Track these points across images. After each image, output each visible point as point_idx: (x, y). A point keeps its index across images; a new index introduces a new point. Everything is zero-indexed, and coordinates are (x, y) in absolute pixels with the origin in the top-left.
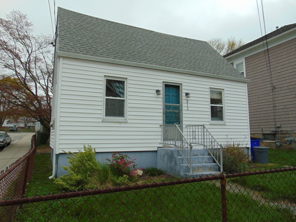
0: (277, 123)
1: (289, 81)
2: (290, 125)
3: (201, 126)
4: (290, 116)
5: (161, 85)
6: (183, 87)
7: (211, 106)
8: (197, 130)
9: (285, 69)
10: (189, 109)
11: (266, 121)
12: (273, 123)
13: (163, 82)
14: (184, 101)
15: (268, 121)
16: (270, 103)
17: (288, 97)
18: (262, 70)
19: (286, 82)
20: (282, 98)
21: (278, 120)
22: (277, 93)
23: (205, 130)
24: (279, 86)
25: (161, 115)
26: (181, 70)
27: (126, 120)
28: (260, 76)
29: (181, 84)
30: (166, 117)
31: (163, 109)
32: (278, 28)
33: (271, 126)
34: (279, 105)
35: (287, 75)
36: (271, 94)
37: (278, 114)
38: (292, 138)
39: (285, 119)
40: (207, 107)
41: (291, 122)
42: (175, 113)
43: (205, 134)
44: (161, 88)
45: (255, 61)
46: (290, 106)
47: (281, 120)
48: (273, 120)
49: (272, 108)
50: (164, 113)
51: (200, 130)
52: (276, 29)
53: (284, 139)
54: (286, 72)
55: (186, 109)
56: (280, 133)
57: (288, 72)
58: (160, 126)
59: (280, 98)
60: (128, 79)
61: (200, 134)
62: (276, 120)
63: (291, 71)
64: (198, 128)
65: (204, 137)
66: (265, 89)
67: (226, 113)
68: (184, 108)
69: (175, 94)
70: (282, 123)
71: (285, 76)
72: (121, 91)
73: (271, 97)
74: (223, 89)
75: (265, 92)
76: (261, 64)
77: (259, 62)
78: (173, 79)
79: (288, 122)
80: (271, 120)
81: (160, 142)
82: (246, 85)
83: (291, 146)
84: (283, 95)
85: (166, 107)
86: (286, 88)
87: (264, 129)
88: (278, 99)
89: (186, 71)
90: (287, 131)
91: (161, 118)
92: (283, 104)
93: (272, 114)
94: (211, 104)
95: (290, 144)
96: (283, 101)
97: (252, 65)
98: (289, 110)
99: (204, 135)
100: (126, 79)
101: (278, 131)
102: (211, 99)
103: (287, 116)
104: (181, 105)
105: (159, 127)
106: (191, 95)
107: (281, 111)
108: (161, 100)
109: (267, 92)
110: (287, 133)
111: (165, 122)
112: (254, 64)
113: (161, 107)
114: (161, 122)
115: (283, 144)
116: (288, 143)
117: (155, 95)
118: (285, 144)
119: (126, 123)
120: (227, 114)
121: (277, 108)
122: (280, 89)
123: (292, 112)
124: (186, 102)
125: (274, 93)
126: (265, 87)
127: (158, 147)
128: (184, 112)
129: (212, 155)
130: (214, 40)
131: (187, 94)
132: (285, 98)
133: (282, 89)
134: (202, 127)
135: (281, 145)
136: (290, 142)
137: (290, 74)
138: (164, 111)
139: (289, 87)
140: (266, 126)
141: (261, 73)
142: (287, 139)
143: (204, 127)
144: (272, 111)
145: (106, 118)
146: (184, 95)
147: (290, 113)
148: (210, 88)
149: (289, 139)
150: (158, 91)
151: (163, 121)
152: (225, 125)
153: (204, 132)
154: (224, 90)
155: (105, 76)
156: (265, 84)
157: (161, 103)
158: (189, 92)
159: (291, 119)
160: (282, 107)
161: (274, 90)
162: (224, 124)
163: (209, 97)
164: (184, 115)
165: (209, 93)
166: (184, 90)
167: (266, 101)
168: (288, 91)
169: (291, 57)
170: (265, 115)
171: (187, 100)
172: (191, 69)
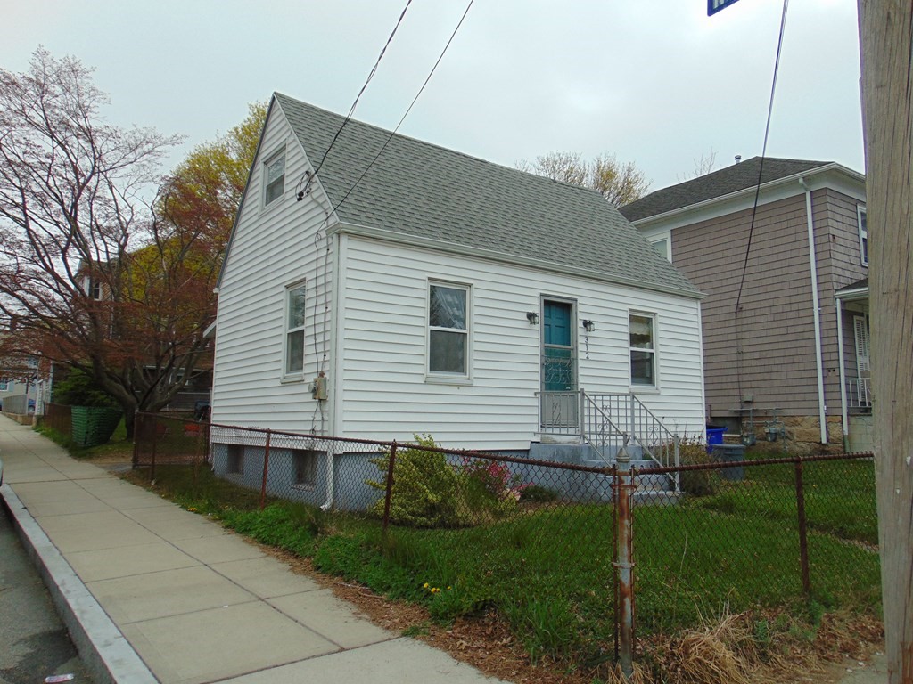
0: (745, 392)
1: (773, 295)
2: (773, 398)
3: (626, 395)
4: (774, 376)
5: (537, 302)
6: (580, 308)
7: (632, 351)
8: (614, 405)
9: (764, 267)
10: (591, 357)
11: (719, 386)
12: (736, 392)
13: (542, 295)
14: (581, 340)
15: (724, 386)
16: (729, 344)
17: (770, 332)
18: (713, 264)
19: (768, 296)
20: (758, 334)
21: (748, 385)
22: (745, 321)
23: (637, 406)
24: (751, 306)
25: (538, 369)
26: (574, 268)
27: (469, 379)
28: (707, 279)
29: (576, 300)
30: (546, 375)
31: (542, 356)
32: (740, 158)
33: (730, 400)
34: (751, 349)
35: (769, 281)
36: (733, 323)
37: (747, 370)
38: (778, 428)
39: (764, 384)
40: (624, 352)
41: (776, 390)
42: (563, 366)
43: (637, 413)
44: (537, 309)
45: (695, 240)
46: (775, 354)
47: (754, 384)
48: (736, 386)
49: (734, 357)
50: (542, 365)
51: (622, 405)
52: (735, 163)
53: (760, 430)
54: (767, 274)
55: (585, 356)
56: (751, 415)
57: (772, 273)
58: (535, 394)
59: (753, 335)
60: (474, 286)
61: (622, 413)
62: (743, 385)
63: (778, 272)
64: (618, 401)
65: (633, 420)
66: (719, 311)
67: (661, 368)
68: (581, 356)
69: (559, 322)
70: (757, 392)
71: (764, 282)
72: (457, 313)
73: (732, 330)
74: (655, 314)
75: (717, 318)
76: (709, 250)
77: (706, 244)
78: (561, 288)
79: (768, 391)
80: (730, 386)
81: (536, 431)
82: (698, 305)
83: (775, 445)
84: (760, 326)
85: (548, 353)
86: (767, 311)
87: (714, 407)
88: (747, 335)
89: (583, 270)
90: (767, 411)
91: (538, 377)
92: (758, 348)
93: (734, 372)
94: (631, 345)
95: (774, 440)
96: (760, 341)
97: (687, 249)
98: (772, 362)
99: (633, 417)
100: (470, 285)
101: (748, 411)
102: (631, 334)
103: (767, 376)
104: (575, 349)
105: (533, 396)
106: (596, 326)
107: (754, 363)
108: (537, 335)
109: (722, 318)
110: (766, 415)
111: (544, 385)
112: (694, 247)
113: (538, 352)
114: (537, 386)
115: (758, 442)
116: (769, 439)
117: (526, 324)
118: (762, 442)
119: (471, 386)
120: (662, 370)
121: (746, 356)
122: (752, 313)
123: (779, 368)
124: (584, 340)
125: (739, 322)
126: (718, 304)
127: (532, 442)
128: (581, 364)
129: (653, 457)
130: (557, 158)
131: (587, 324)
132: (763, 333)
133: (758, 312)
134: (629, 398)
135: (753, 444)
136: (774, 437)
137: (776, 280)
138: (543, 361)
139: (774, 310)
140: (719, 400)
141: (711, 271)
142: (767, 430)
143: (634, 397)
144: (735, 364)
145: (431, 374)
146: (580, 324)
147: (775, 369)
148: (630, 310)
149: (773, 430)
150: (531, 316)
151: (542, 382)
152: (658, 394)
153: (633, 409)
154: (657, 316)
155: (429, 279)
156: (718, 297)
157: (537, 343)
158: (592, 320)
159: (776, 383)
160: (757, 355)
161: (739, 315)
162: (658, 392)
163: (627, 330)
164: (581, 372)
165: (627, 322)
166: (581, 314)
167: (721, 338)
168: (770, 318)
169: (778, 241)
170: (718, 373)
171: (586, 337)
172: (584, 264)
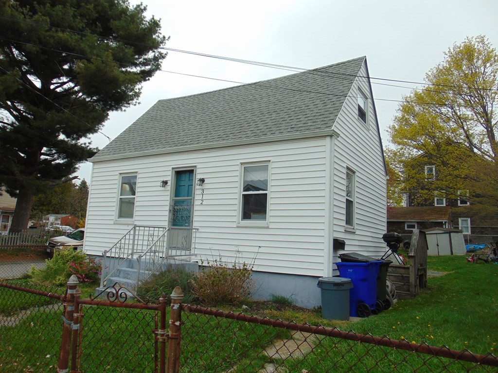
5: (171, 173)
6: (199, 171)
7: (243, 195)
10: (205, 202)
13: (173, 168)
14: (197, 192)
25: (167, 213)
27: (133, 221)
29: (196, 166)
31: (170, 205)
40: (234, 197)
44: (169, 178)
50: (170, 211)
55: (200, 203)
60: (138, 173)
67: (270, 206)
68: (196, 203)
74: (269, 161)
78: (186, 161)
85: (174, 203)
91: (167, 218)
104: (193, 199)
106: (208, 181)
108: (168, 193)
111: (171, 224)
114: (166, 224)
117: (161, 188)
120: (272, 208)
124: (200, 192)
128: (196, 208)
138: (171, 209)
145: (119, 220)
146: (197, 182)
148: (243, 163)
150: (165, 183)
151: (169, 221)
152: (267, 228)
154: (271, 163)
155: (120, 174)
158: (205, 177)
162: (266, 226)
163: (238, 179)
165: (239, 173)
166: (198, 175)
171: (203, 190)
